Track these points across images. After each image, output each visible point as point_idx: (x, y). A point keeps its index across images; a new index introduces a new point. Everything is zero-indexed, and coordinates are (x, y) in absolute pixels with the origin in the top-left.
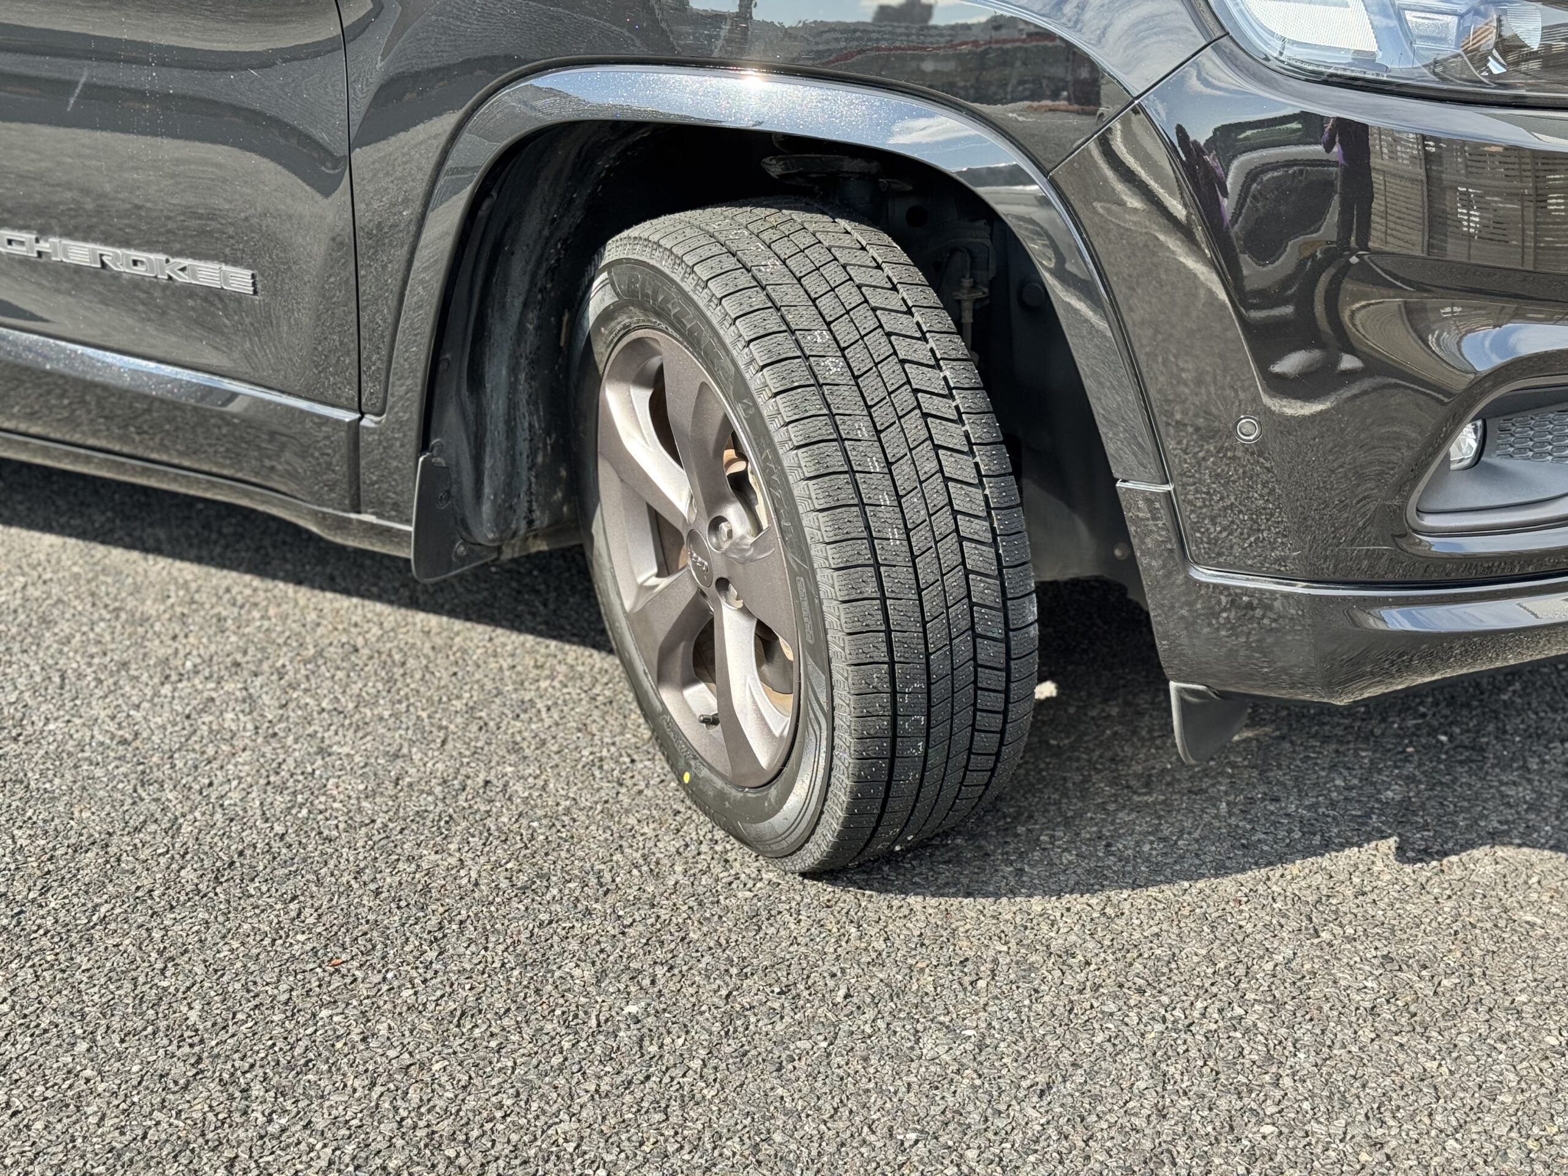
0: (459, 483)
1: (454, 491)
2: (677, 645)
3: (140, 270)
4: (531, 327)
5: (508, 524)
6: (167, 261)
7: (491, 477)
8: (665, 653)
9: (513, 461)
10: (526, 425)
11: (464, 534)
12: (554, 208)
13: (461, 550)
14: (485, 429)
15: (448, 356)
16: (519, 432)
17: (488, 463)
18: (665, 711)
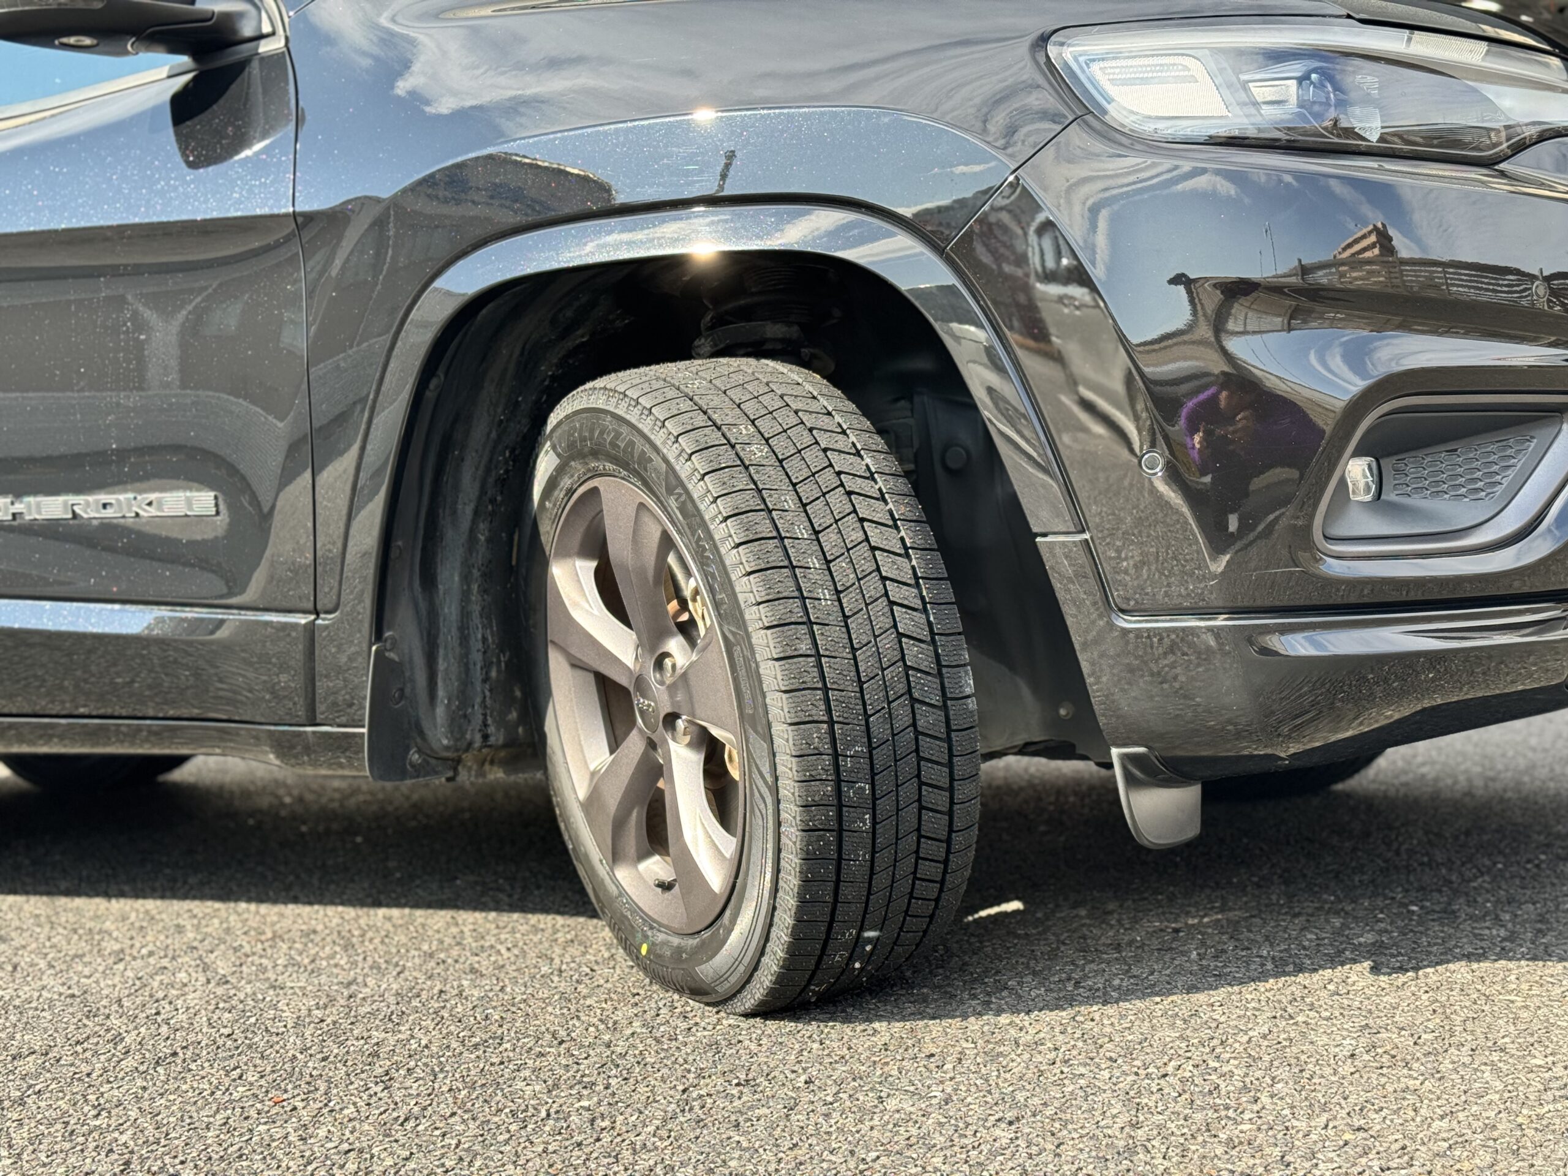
0: (412, 680)
1: (408, 691)
2: (629, 814)
3: (109, 513)
4: (482, 538)
5: (463, 734)
6: (135, 498)
7: (444, 680)
8: (619, 826)
9: (467, 670)
10: (480, 636)
11: (418, 740)
12: (500, 410)
13: (415, 757)
14: (438, 629)
15: (400, 543)
16: (472, 642)
17: (442, 665)
18: (622, 892)
